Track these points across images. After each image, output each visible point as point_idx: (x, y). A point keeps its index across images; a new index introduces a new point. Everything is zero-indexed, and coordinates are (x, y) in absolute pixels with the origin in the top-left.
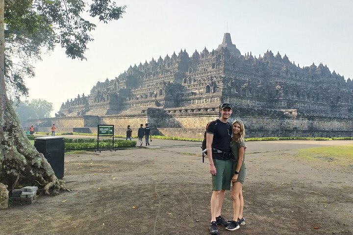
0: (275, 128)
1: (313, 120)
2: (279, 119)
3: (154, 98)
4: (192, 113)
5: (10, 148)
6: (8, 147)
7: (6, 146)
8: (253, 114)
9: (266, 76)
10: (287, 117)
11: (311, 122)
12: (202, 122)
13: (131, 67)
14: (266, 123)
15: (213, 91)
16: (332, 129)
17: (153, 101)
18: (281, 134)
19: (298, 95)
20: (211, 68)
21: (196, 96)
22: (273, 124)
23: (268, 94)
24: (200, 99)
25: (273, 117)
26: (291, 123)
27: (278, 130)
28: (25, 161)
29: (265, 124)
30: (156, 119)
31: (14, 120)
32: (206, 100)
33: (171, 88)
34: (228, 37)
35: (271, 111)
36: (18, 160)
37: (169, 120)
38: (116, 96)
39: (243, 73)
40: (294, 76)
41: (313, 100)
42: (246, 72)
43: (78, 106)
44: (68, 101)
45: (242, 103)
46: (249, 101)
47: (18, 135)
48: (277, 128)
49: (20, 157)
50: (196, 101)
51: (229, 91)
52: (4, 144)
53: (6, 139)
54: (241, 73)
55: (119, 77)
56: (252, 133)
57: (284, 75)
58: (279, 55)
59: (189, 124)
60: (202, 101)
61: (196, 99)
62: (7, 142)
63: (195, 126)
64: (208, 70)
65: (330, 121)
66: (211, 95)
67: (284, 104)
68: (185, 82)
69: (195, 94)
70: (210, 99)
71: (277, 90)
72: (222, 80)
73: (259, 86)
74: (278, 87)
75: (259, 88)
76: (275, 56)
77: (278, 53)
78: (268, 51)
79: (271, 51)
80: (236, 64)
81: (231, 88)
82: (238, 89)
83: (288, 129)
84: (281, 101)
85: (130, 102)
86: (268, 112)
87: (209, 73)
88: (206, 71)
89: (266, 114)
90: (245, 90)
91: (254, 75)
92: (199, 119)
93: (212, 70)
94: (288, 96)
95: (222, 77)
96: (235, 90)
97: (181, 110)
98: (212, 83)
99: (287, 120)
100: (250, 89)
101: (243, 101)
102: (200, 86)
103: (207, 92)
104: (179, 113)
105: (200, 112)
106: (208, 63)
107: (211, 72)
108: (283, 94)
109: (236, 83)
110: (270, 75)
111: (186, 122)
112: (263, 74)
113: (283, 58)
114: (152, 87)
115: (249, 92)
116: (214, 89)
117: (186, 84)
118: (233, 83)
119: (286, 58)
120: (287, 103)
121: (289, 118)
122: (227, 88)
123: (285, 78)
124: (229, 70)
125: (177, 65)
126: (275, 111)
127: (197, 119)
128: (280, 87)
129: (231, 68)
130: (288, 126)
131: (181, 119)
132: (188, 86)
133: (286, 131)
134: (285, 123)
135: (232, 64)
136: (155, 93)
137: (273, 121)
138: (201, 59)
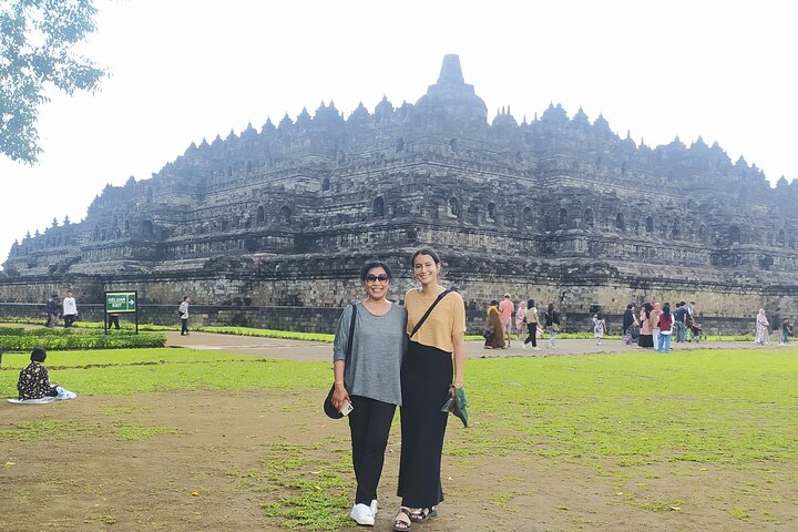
1: (645, 287)
2: (557, 287)
3: (242, 230)
4: (327, 268)
8: (484, 273)
9: (541, 172)
10: (575, 281)
11: (640, 292)
12: (353, 291)
13: (193, 144)
14: (521, 297)
15: (391, 213)
16: (701, 314)
17: (241, 237)
19: (620, 223)
20: (393, 151)
21: (350, 225)
23: (539, 219)
24: (357, 232)
25: (537, 280)
26: (586, 295)
30: (240, 283)
32: (373, 236)
33: (286, 204)
34: (451, 65)
35: (535, 265)
37: (274, 286)
38: (148, 224)
39: (479, 165)
40: (618, 170)
41: (663, 236)
42: (486, 162)
43: (51, 249)
44: (28, 236)
45: (467, 242)
46: (486, 237)
50: (350, 237)
51: (432, 211)
54: (472, 163)
55: (163, 171)
56: (476, 319)
57: (590, 168)
58: (581, 116)
60: (363, 237)
61: (349, 231)
63: (335, 302)
64: (387, 156)
65: (693, 292)
66: (386, 222)
67: (581, 248)
68: (326, 187)
69: (347, 219)
70: (383, 232)
71: (563, 211)
72: (419, 183)
73: (514, 199)
74: (564, 200)
75: (515, 202)
76: (571, 119)
77: (581, 110)
78: (551, 105)
79: (559, 105)
80: (459, 140)
81: (437, 204)
82: (457, 207)
83: (578, 311)
84: (572, 238)
85: (182, 238)
86: (524, 266)
87: (389, 164)
88: (381, 159)
89: (519, 273)
90: (477, 209)
91: (510, 169)
92: (344, 285)
93: (397, 156)
94: (592, 225)
95: (418, 176)
96: (449, 209)
97: (303, 260)
98: (390, 191)
99: (576, 288)
100: (491, 206)
101: (471, 237)
102: (362, 198)
103: (376, 215)
104: (297, 269)
105: (347, 267)
106: (388, 137)
107: (393, 161)
108: (578, 220)
109: (451, 192)
110: (552, 168)
111: (315, 292)
112: (534, 166)
113: (592, 124)
114: (243, 199)
115: (488, 215)
116: (395, 207)
117: (328, 193)
118: (443, 192)
119: (601, 122)
120: (590, 242)
121: (581, 283)
122: (427, 204)
123: (593, 176)
124: (439, 157)
125: (308, 141)
126: (544, 265)
127: (340, 284)
128: (570, 202)
129: (445, 150)
130: (579, 303)
131: (304, 284)
132: (334, 198)
133: (568, 315)
134: (571, 296)
135: (448, 139)
136: (247, 215)
137: (539, 290)
138: (372, 126)
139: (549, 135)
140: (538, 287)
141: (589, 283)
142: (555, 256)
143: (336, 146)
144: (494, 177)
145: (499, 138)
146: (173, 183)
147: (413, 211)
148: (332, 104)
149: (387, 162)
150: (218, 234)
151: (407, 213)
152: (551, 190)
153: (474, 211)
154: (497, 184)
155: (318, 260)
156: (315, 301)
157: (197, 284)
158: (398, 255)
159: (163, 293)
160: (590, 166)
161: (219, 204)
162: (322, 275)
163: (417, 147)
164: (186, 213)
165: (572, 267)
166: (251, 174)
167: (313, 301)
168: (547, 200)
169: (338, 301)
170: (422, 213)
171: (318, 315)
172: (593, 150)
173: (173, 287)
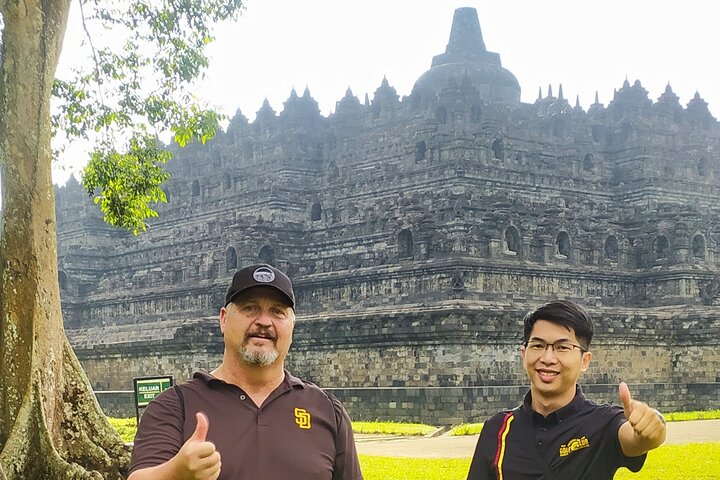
0: (651, 380)
3: (205, 282)
4: (355, 333)
5: (77, 435)
6: (71, 433)
7: (69, 431)
9: (621, 182)
10: (693, 340)
12: (395, 364)
14: (620, 364)
15: (423, 251)
17: (203, 291)
18: (672, 398)
20: (410, 161)
21: (363, 270)
22: (646, 365)
23: (628, 253)
24: (375, 279)
25: (641, 340)
26: (710, 358)
27: (661, 387)
28: (108, 459)
29: (615, 365)
31: (79, 379)
32: (398, 285)
33: (267, 242)
34: (466, 23)
36: (94, 458)
42: (542, 172)
45: (531, 288)
46: (556, 281)
47: (86, 407)
48: (658, 377)
49: (97, 451)
50: (364, 288)
51: (483, 246)
52: (67, 428)
53: (68, 418)
57: (690, 174)
58: (669, 97)
59: (347, 373)
60: (384, 287)
61: (362, 279)
62: (71, 423)
63: (367, 379)
64: (402, 168)
66: (417, 265)
67: (688, 291)
68: (316, 216)
69: (358, 261)
70: (414, 279)
71: (662, 241)
72: (458, 207)
73: (593, 225)
74: (663, 225)
75: (594, 230)
76: (655, 101)
77: (668, 88)
78: (626, 83)
79: (638, 83)
80: (505, 141)
81: (489, 237)
82: (516, 239)
83: (698, 380)
84: (677, 277)
85: (113, 295)
86: (623, 321)
87: (406, 180)
88: (393, 173)
89: (617, 331)
90: (542, 241)
91: (576, 180)
92: (381, 356)
93: (418, 167)
94: (703, 257)
95: (454, 198)
96: (505, 244)
97: (317, 324)
98: (421, 221)
99: (695, 348)
100: (562, 238)
101: (535, 282)
102: (373, 231)
103: (401, 255)
104: (308, 336)
105: (385, 331)
106: (397, 140)
107: (411, 174)
108: (683, 252)
109: (506, 219)
110: (636, 176)
111: (336, 367)
112: (609, 174)
113: (685, 107)
114: (195, 237)
115: (557, 250)
116: (429, 244)
117: (320, 224)
118: (496, 219)
119: (698, 104)
120: (700, 282)
121: (701, 342)
122: (475, 238)
123: (694, 186)
124: (479, 167)
125: (280, 148)
126: (650, 318)
127: (374, 354)
128: (671, 225)
129: (485, 157)
130: (700, 370)
131: (319, 356)
132: (329, 230)
133: (689, 387)
134: (688, 360)
135: (490, 141)
136: (208, 261)
137: (644, 353)
138: (368, 123)
139: (627, 127)
140: (643, 349)
141: (714, 341)
142: (652, 304)
143: (320, 155)
144: (556, 194)
145: (555, 134)
146: (83, 214)
147: (457, 248)
148: (307, 92)
149: (402, 176)
150: (167, 288)
151: (447, 251)
152: (638, 210)
153: (539, 244)
154: (563, 203)
155: (338, 323)
156: (337, 379)
157: (164, 361)
158: (458, 313)
159: (112, 374)
160: (689, 171)
161: (158, 244)
162: (347, 343)
163: (446, 154)
164: (107, 259)
165: (689, 320)
166: (199, 200)
167: (334, 379)
168: (634, 224)
169: (372, 379)
170: (468, 250)
171: (355, 399)
172: (694, 147)
173: (128, 365)
